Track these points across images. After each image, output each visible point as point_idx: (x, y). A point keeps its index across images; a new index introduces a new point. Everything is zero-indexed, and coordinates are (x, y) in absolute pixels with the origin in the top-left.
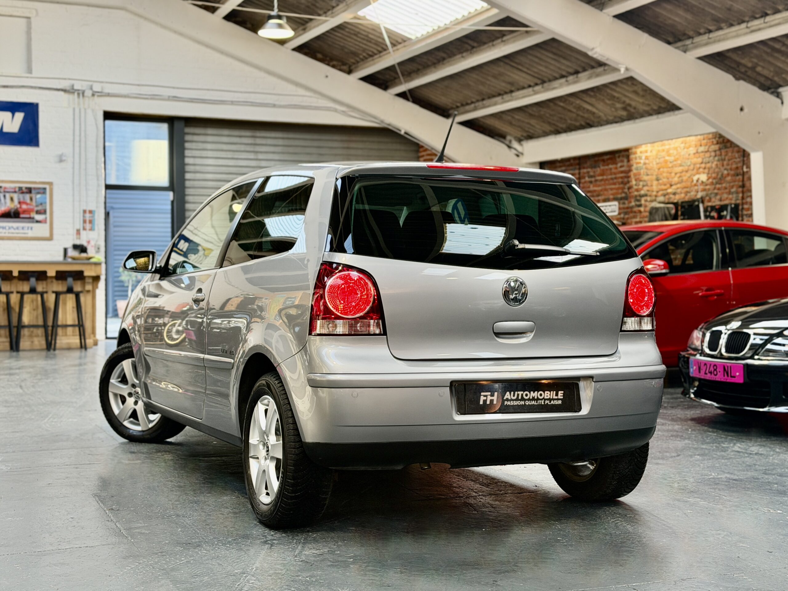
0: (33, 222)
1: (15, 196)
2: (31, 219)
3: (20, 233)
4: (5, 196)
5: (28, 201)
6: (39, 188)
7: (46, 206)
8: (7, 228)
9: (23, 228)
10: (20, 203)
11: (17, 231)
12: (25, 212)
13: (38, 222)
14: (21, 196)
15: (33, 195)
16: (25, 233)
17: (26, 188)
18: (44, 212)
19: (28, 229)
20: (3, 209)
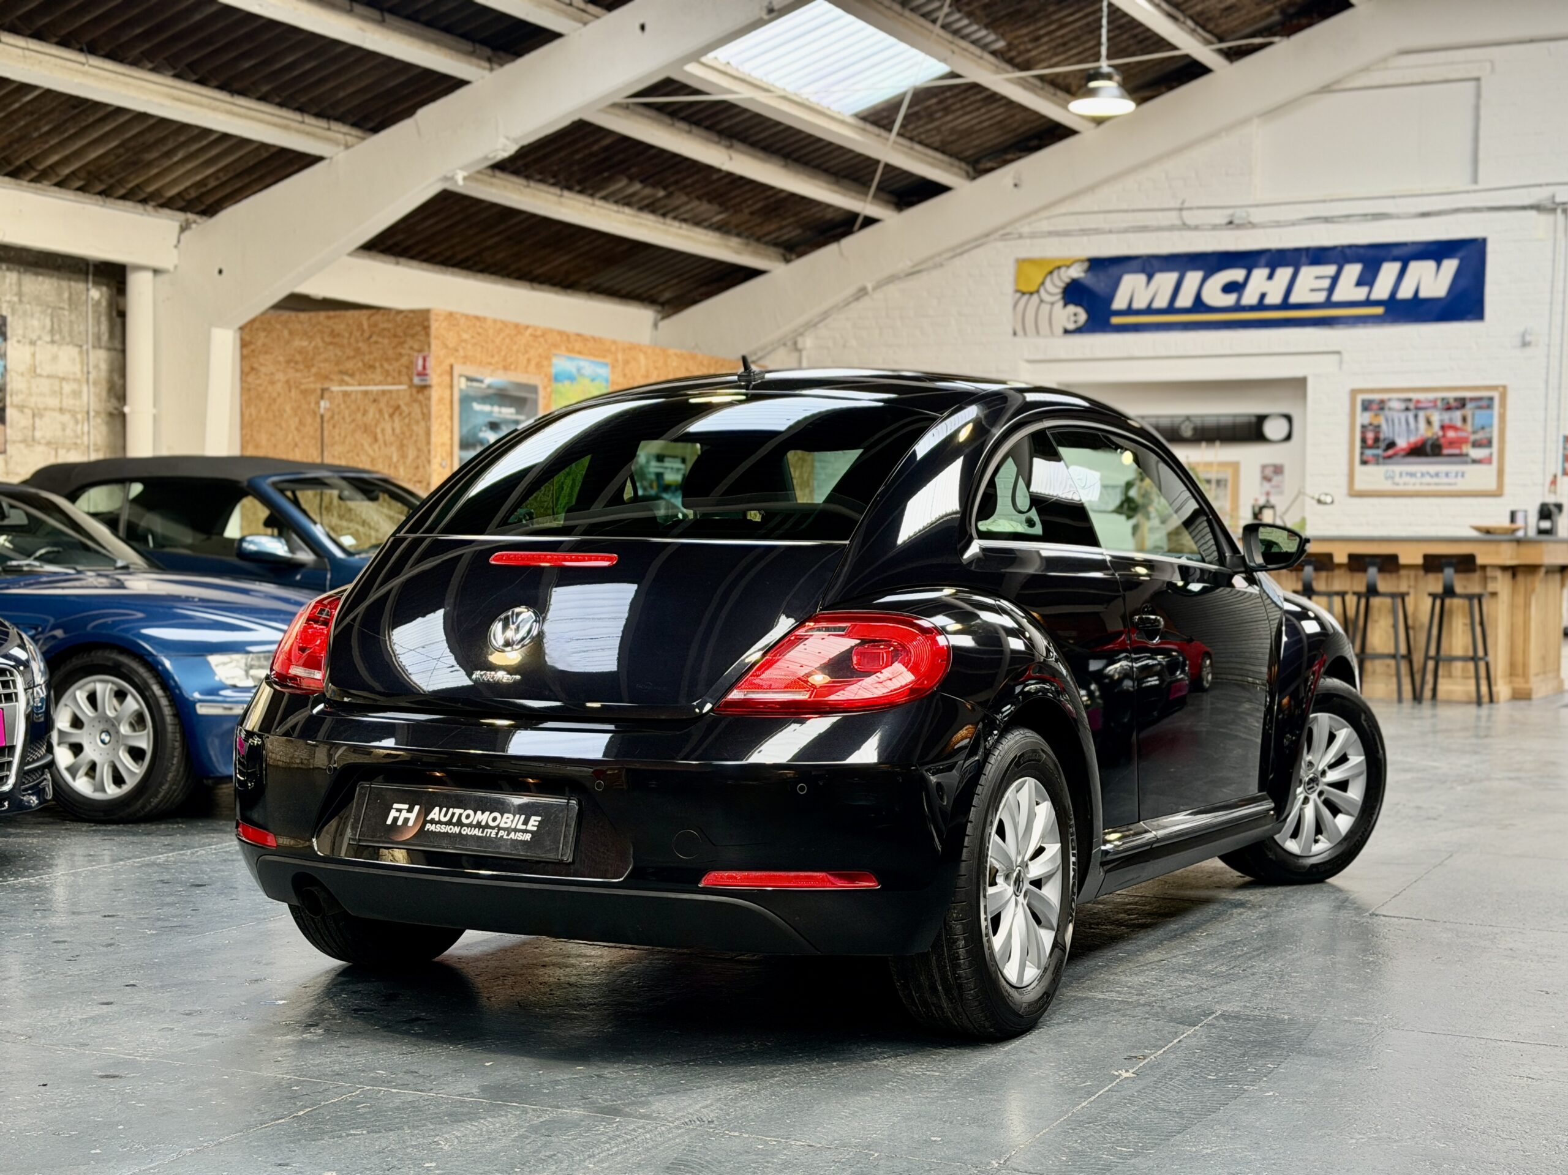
0: (1466, 463)
1: (1436, 418)
2: (1462, 458)
3: (1444, 484)
4: (1416, 417)
5: (1459, 424)
6: (1480, 399)
7: (1491, 432)
8: (1419, 475)
9: (1447, 475)
10: (1443, 428)
11: (1435, 480)
12: (1452, 443)
13: (1474, 462)
14: (1447, 417)
15: (1468, 412)
16: (1450, 484)
17: (1456, 399)
18: (1489, 443)
19: (1456, 476)
20: (1413, 439)
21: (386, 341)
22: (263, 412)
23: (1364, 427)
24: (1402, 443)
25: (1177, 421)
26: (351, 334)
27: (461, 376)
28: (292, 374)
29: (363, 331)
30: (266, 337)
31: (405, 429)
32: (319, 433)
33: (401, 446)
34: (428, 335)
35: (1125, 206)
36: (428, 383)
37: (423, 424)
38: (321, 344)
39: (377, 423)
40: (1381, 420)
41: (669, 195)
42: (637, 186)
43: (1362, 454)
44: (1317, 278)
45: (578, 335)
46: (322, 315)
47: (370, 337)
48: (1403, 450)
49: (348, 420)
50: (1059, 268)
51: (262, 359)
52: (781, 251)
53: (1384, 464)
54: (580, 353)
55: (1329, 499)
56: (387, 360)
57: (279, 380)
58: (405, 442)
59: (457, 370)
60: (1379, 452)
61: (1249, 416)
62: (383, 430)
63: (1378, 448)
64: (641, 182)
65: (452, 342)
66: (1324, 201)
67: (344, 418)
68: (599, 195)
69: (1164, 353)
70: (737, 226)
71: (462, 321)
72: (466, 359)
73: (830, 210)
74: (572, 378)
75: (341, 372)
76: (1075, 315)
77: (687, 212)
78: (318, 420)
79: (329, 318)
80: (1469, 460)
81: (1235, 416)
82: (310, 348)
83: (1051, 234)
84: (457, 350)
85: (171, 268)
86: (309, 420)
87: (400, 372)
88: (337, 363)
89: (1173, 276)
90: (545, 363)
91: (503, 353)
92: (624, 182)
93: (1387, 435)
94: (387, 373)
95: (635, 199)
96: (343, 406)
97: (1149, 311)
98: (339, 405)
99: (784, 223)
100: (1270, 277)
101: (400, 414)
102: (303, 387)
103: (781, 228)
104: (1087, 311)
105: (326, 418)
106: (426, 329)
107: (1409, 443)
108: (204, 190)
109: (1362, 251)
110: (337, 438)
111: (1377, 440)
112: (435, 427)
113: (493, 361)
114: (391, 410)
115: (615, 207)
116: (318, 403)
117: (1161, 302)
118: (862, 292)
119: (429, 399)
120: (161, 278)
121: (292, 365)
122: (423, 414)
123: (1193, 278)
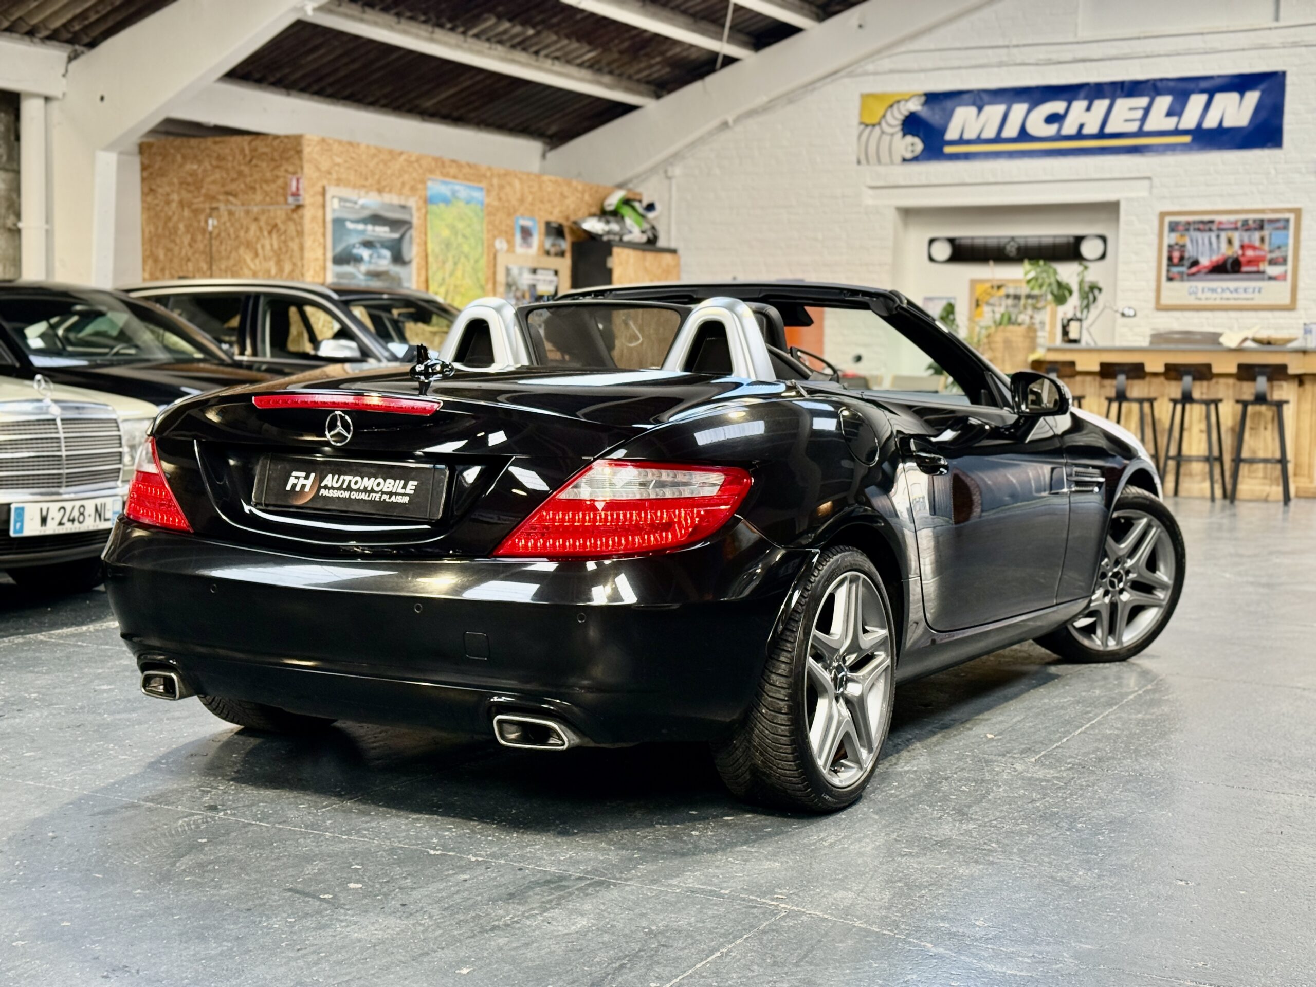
0: (1263, 279)
1: (1236, 237)
2: (1260, 275)
3: (1242, 298)
4: (1218, 237)
5: (1257, 243)
6: (1277, 221)
7: (1287, 251)
8: (1219, 290)
9: (1245, 290)
10: (1243, 247)
11: (1235, 295)
12: (1250, 262)
13: (1271, 278)
14: (1246, 236)
15: (1266, 233)
16: (1247, 299)
17: (1255, 221)
18: (1284, 261)
19: (1254, 292)
20: (1216, 258)
21: (264, 165)
22: (160, 230)
23: (1170, 246)
24: (1205, 261)
25: (1003, 241)
26: (234, 158)
27: (333, 197)
28: (186, 195)
29: (245, 156)
30: (163, 160)
31: (282, 245)
32: (208, 249)
33: (279, 262)
34: (301, 159)
35: (958, 45)
36: (301, 202)
37: (297, 240)
38: (209, 167)
39: (258, 239)
40: (1187, 241)
41: (538, 33)
42: (506, 25)
43: (1168, 271)
44: (1131, 109)
45: (453, 161)
46: (209, 142)
47: (251, 161)
48: (1205, 267)
49: (233, 236)
50: (898, 102)
51: (159, 181)
52: (653, 88)
53: (1188, 280)
54: (455, 177)
55: (1132, 313)
56: (267, 182)
57: (173, 201)
58: (282, 257)
59: (332, 191)
60: (1183, 269)
61: (1068, 236)
62: (263, 247)
63: (1183, 265)
64: (510, 20)
65: (325, 165)
66: (1139, 38)
67: (229, 235)
68: (472, 32)
69: (992, 180)
70: (609, 64)
71: (336, 147)
72: (339, 182)
73: (693, 50)
74: (447, 201)
75: (227, 193)
76: (913, 145)
77: (557, 50)
78: (207, 236)
79: (215, 143)
80: (1266, 276)
81: (1055, 237)
82: (200, 171)
83: (892, 71)
84: (329, 173)
85: (60, 96)
86: (199, 237)
87: (277, 193)
88: (223, 185)
89: (1000, 109)
90: (420, 186)
91: (377, 177)
92: (492, 21)
93: (1191, 254)
94: (266, 194)
95: (505, 37)
96: (228, 224)
97: (979, 141)
98: (224, 223)
99: (653, 61)
100: (1088, 109)
101: (278, 231)
102: (194, 207)
103: (651, 66)
104: (923, 141)
105: (214, 235)
106: (299, 152)
107: (1211, 261)
108: (86, 22)
109: (1171, 84)
110: (223, 253)
111: (1182, 258)
112: (308, 242)
113: (367, 183)
114: (269, 228)
115: (487, 45)
116: (206, 222)
117: (990, 133)
118: (725, 125)
119: (302, 217)
120: (54, 105)
121: (184, 186)
122: (297, 232)
123: (1019, 110)
